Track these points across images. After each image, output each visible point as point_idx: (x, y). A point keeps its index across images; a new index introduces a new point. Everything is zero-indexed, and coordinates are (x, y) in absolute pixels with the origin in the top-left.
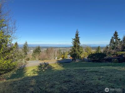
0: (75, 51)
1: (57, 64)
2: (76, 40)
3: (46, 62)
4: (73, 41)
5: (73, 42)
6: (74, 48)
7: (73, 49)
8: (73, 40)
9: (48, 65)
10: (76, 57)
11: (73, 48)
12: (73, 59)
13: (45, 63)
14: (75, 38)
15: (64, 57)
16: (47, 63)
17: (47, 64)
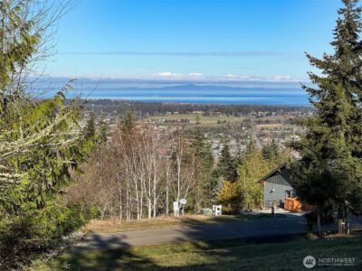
0: (326, 153)
1: (187, 246)
2: (337, 71)
3: (105, 235)
4: (315, 78)
5: (316, 87)
6: (325, 129)
7: (318, 135)
8: (319, 72)
9: (124, 251)
10: (340, 201)
11: (318, 129)
12: (310, 218)
13: (97, 238)
14: (332, 51)
15: (236, 201)
16: (114, 240)
17: (115, 246)
